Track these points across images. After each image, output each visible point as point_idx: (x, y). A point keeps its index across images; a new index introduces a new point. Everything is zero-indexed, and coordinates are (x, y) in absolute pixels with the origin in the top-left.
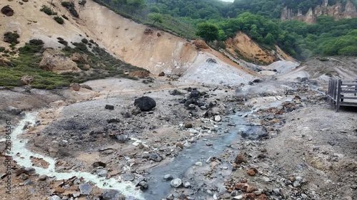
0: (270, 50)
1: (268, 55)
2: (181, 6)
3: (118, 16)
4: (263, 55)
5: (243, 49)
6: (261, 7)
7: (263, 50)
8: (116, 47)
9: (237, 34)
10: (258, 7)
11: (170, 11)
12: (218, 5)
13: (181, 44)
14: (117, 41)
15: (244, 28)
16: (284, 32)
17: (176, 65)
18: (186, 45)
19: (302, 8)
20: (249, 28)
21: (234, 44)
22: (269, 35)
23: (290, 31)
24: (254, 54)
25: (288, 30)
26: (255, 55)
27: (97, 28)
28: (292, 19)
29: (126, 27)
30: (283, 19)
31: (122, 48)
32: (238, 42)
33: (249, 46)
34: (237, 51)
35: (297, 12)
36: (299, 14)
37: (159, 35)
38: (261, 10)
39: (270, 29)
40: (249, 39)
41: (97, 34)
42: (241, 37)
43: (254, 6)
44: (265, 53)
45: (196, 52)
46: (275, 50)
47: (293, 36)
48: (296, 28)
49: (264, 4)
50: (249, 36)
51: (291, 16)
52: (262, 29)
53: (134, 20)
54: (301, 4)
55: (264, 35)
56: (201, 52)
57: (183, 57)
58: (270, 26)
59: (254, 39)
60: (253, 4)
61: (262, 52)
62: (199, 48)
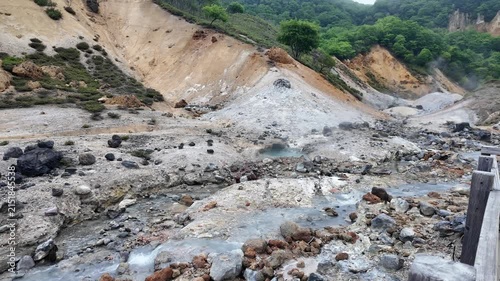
0: (425, 75)
1: (420, 82)
2: (294, 9)
3: (164, 12)
4: (412, 82)
5: (380, 72)
6: (417, 9)
7: (414, 75)
8: (142, 58)
9: (373, 49)
10: (412, 11)
11: (275, 16)
12: (349, 8)
13: (245, 54)
14: (147, 48)
15: (384, 41)
16: (452, 48)
17: (223, 89)
18: (253, 57)
19: (484, 12)
20: (393, 40)
21: (366, 63)
22: (424, 51)
23: (462, 47)
24: (398, 80)
25: (459, 45)
26: (398, 83)
27: (124, 29)
28: (467, 28)
29: (169, 28)
30: (452, 28)
31: (150, 59)
32: (373, 61)
33: (391, 68)
34: (369, 75)
35: (475, 18)
36: (480, 21)
37: (214, 40)
38: (415, 14)
39: (427, 41)
40: (391, 57)
41: (119, 38)
42: (378, 54)
43: (406, 10)
44: (415, 80)
45: (265, 68)
46: (434, 75)
47: (465, 55)
48: (472, 41)
49: (421, 5)
50: (391, 52)
51: (466, 24)
52: (414, 42)
53: (185, 18)
54: (483, 5)
55: (416, 52)
56: (275, 69)
57: (241, 76)
58: (428, 38)
59: (399, 57)
60: (403, 6)
61: (412, 78)
62: (273, 61)
